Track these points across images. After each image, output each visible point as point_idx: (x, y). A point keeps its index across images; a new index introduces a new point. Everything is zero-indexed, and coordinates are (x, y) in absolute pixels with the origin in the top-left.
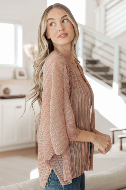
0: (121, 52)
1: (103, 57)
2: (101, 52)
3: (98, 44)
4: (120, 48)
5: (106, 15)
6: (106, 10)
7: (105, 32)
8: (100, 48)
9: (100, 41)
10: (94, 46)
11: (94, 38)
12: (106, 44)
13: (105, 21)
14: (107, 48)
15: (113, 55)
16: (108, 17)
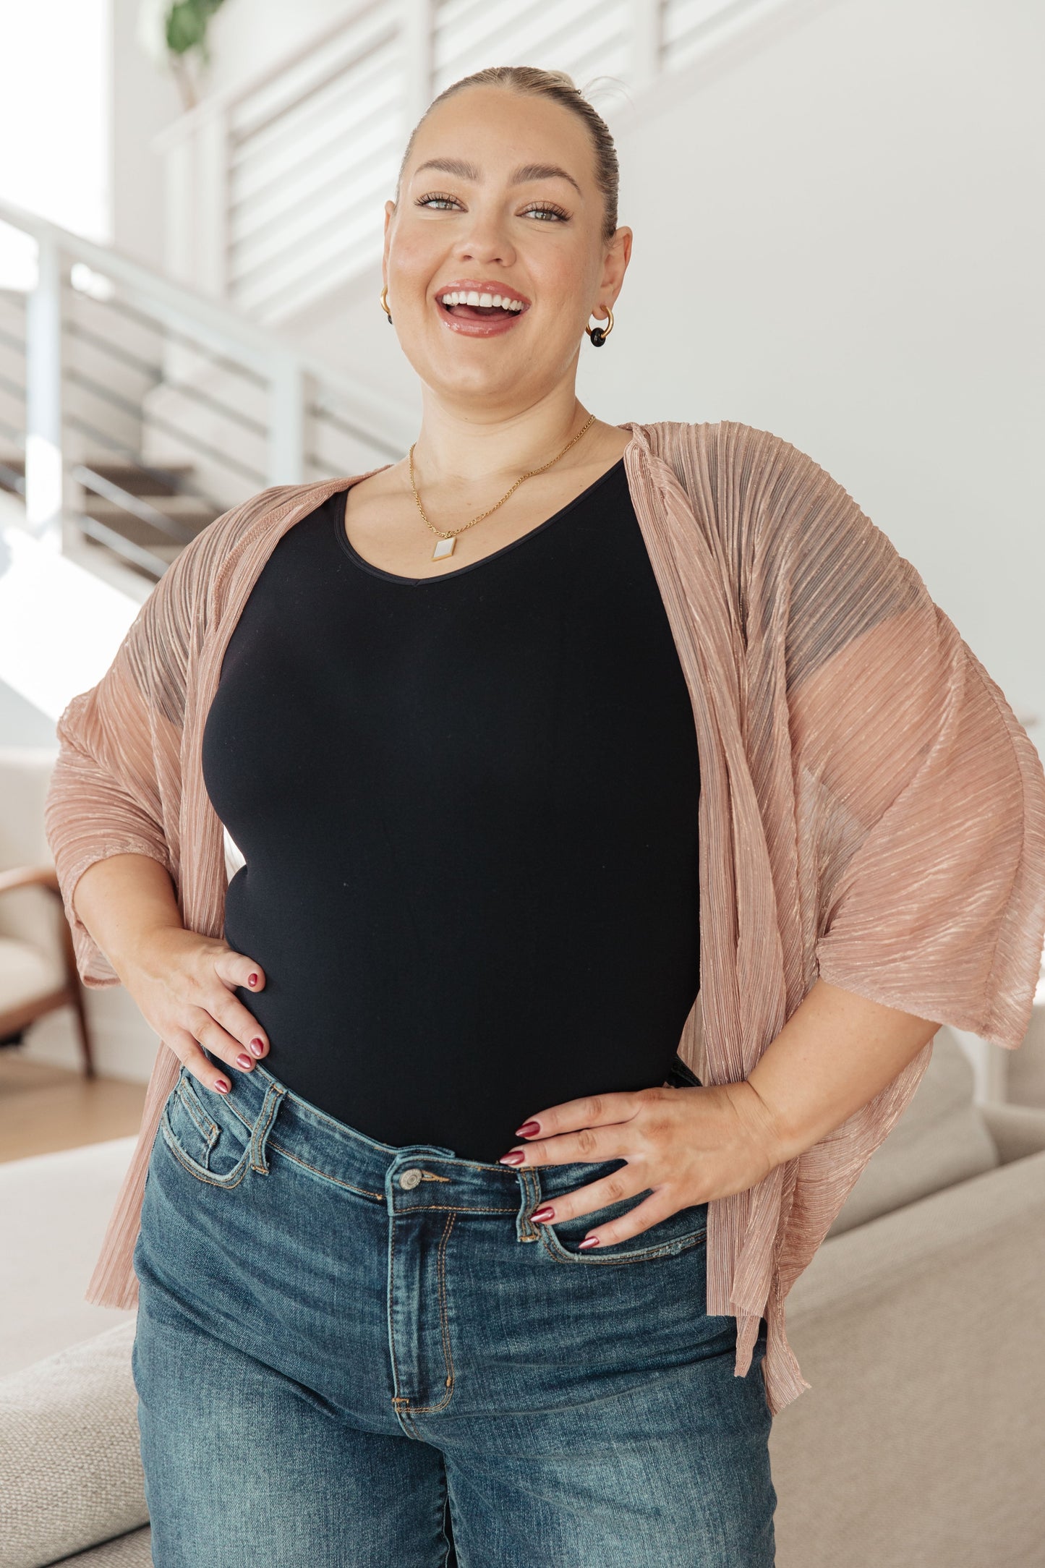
0: (314, 412)
1: (217, 455)
2: (198, 421)
3: (181, 366)
4: (309, 381)
5: (232, 174)
6: (236, 140)
7: (232, 287)
8: (191, 392)
9: (193, 346)
10: (157, 376)
11: (158, 328)
12: (230, 366)
13: (232, 212)
14: (235, 393)
15: (261, 431)
16: (248, 185)
